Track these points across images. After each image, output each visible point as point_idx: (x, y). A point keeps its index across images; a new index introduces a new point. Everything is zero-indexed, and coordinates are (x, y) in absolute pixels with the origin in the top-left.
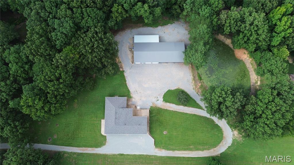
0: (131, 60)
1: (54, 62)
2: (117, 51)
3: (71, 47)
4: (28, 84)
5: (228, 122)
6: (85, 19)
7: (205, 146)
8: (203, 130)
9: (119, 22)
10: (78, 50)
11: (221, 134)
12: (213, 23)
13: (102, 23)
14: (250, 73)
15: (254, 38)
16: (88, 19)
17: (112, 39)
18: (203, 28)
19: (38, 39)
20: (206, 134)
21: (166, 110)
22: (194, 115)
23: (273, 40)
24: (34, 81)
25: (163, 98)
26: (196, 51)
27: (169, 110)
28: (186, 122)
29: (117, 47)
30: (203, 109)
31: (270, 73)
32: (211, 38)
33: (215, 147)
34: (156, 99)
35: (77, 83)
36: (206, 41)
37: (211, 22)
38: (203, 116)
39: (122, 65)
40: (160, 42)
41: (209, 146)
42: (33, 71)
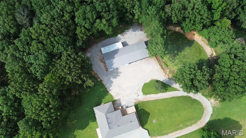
0: (105, 69)
1: (40, 92)
2: (91, 65)
3: (50, 74)
4: (22, 119)
5: (202, 94)
6: (56, 47)
7: (192, 121)
8: (185, 108)
9: (85, 40)
10: (57, 75)
11: (200, 106)
12: (162, 17)
13: (71, 46)
14: (204, 48)
15: (199, 19)
16: (59, 46)
17: (84, 56)
18: (156, 23)
19: (20, 76)
20: (189, 110)
21: (149, 101)
22: (173, 97)
23: (214, 16)
24: (27, 115)
25: (142, 92)
26: (157, 44)
27: (151, 101)
28: (168, 106)
29: (90, 62)
30: (179, 90)
31: (222, 42)
32: (165, 30)
33: (201, 119)
34: (136, 95)
35: (65, 103)
36: (162, 33)
37: (160, 17)
38: (180, 96)
39: (98, 76)
40: (123, 47)
41: (195, 120)
42: (23, 106)
